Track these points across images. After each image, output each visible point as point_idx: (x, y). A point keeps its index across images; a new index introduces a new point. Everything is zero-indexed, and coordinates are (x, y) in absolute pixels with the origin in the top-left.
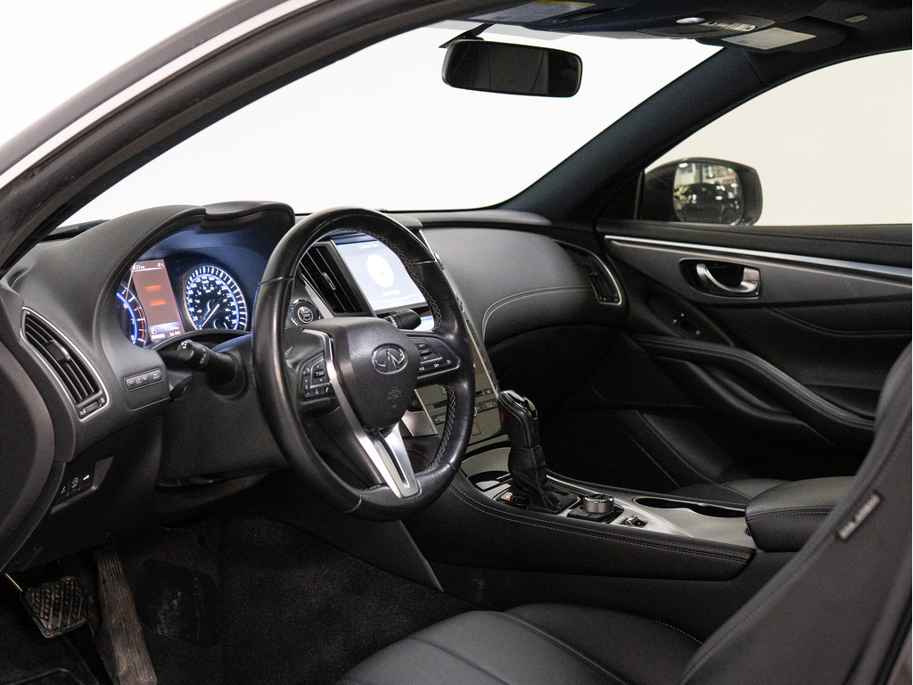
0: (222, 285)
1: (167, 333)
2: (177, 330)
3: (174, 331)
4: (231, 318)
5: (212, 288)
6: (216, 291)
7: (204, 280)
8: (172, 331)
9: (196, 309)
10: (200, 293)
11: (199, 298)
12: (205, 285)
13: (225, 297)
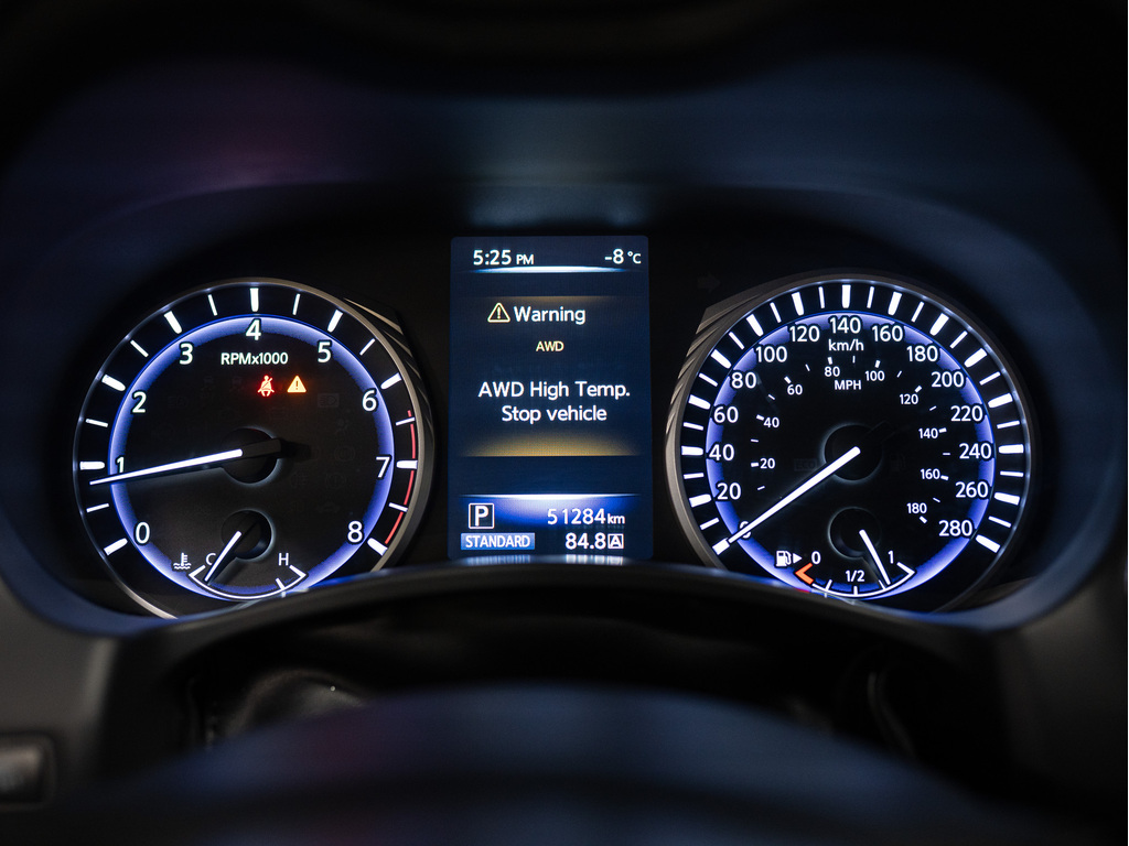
0: (939, 366)
1: (550, 535)
2: (608, 529)
3: (592, 530)
4: (935, 515)
5: (876, 375)
6: (893, 387)
7: (840, 336)
8: (579, 530)
9: (746, 454)
10: (795, 390)
11: (784, 406)
12: (841, 358)
13: (942, 418)
